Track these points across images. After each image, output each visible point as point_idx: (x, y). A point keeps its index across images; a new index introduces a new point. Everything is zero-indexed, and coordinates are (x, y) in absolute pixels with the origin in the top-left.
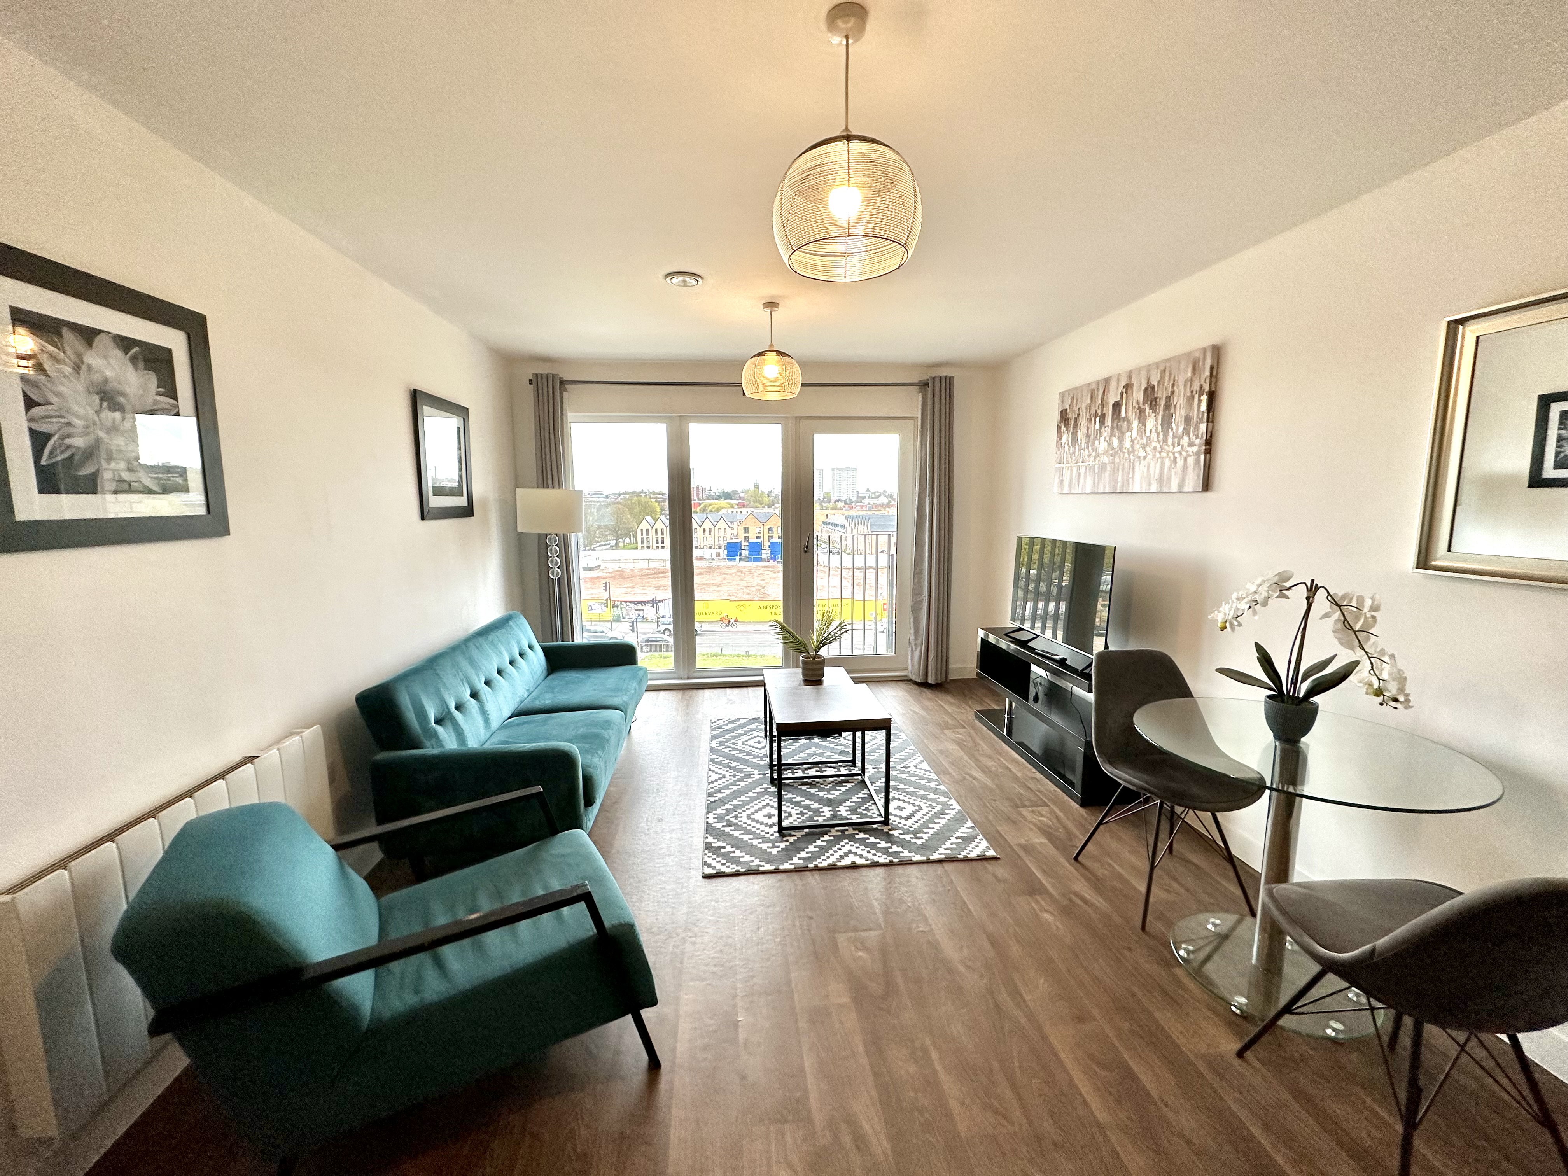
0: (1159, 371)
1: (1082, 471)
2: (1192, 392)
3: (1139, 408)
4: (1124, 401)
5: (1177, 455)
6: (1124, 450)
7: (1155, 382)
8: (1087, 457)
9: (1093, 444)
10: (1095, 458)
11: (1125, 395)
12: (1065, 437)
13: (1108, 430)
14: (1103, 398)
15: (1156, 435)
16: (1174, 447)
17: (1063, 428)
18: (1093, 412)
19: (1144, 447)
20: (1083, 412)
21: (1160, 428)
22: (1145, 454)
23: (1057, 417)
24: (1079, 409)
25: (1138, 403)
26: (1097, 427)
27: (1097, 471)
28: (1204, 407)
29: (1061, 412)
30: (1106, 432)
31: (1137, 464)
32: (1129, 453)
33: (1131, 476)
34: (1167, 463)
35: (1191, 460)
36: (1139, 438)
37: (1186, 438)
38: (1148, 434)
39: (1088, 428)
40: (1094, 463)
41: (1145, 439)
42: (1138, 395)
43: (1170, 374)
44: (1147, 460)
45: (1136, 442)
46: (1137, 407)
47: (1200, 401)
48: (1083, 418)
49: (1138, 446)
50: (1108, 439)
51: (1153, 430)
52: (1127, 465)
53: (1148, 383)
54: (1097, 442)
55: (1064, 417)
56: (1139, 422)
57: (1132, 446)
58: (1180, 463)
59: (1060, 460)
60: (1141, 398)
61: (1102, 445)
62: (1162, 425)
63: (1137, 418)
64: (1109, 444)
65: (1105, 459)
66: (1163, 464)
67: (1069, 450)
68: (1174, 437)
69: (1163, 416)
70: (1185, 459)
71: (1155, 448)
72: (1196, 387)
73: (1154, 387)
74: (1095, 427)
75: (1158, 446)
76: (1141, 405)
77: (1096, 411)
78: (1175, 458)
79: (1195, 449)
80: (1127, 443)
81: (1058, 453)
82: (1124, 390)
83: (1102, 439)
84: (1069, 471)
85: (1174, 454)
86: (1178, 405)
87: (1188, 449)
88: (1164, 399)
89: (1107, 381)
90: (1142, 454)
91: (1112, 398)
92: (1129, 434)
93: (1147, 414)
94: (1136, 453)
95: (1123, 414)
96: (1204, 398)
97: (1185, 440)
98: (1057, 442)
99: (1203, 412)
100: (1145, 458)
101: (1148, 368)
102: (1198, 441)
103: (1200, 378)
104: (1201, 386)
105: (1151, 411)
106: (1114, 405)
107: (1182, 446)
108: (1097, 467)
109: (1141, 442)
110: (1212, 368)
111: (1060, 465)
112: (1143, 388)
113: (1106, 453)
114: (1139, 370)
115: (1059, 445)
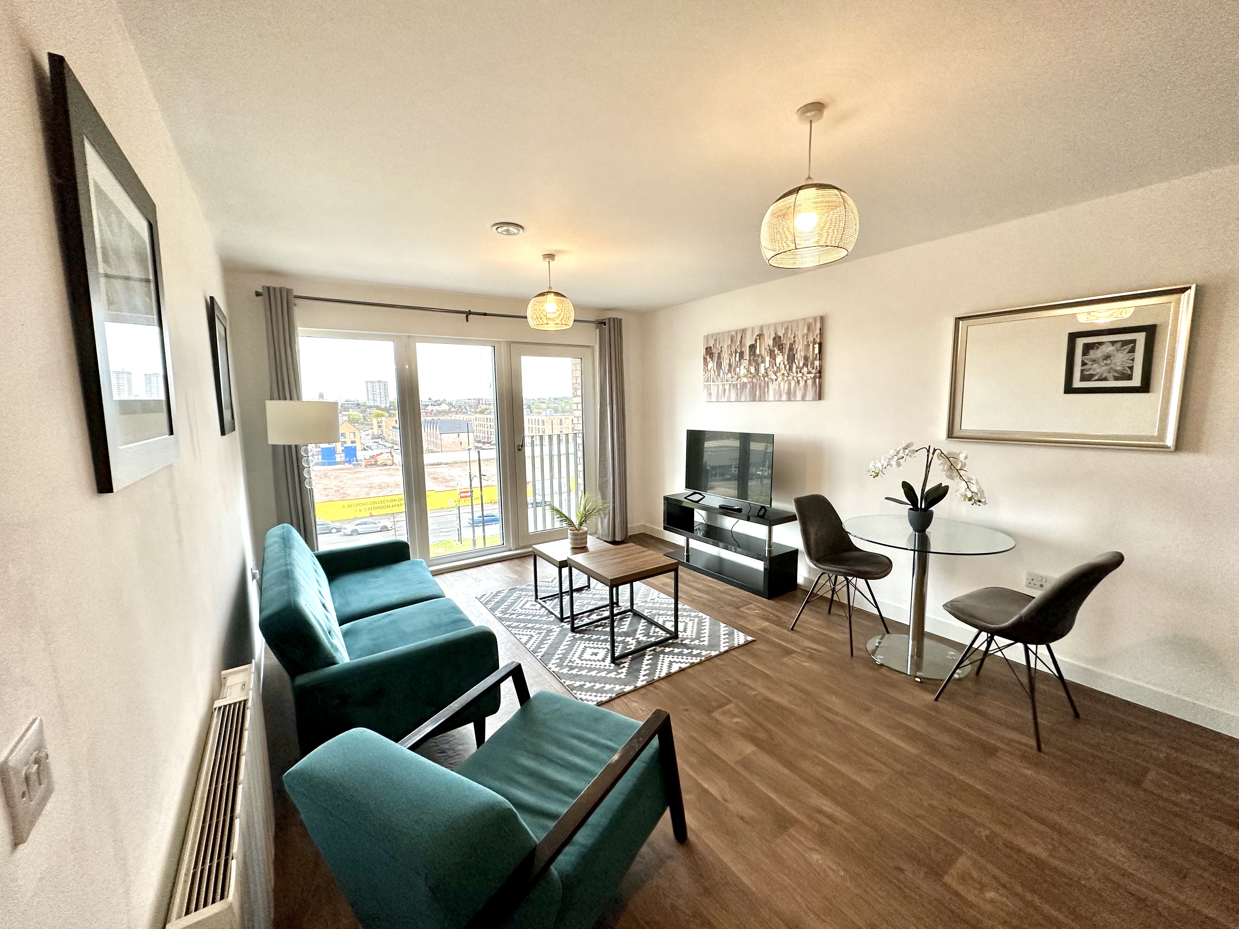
0: (784, 328)
1: (727, 387)
2: (808, 342)
3: (770, 349)
4: (758, 344)
5: (800, 379)
6: (760, 374)
7: (780, 334)
8: (730, 379)
9: (735, 370)
10: (737, 379)
11: (758, 341)
12: (710, 365)
13: (747, 362)
14: (741, 342)
15: (783, 366)
16: (797, 374)
17: (708, 359)
18: (733, 350)
19: (775, 373)
20: (725, 349)
21: (786, 362)
22: (776, 378)
23: (703, 351)
24: (721, 347)
25: (769, 346)
26: (737, 359)
27: (739, 387)
28: (817, 351)
29: (707, 349)
30: (745, 363)
31: (770, 385)
32: (764, 377)
33: (766, 390)
34: (793, 383)
35: (810, 382)
36: (771, 368)
37: (805, 369)
38: (778, 365)
39: (730, 360)
40: (736, 382)
41: (775, 368)
42: (769, 341)
43: (792, 330)
44: (778, 381)
45: (769, 370)
46: (768, 348)
47: (814, 348)
48: (725, 353)
49: (771, 372)
50: (746, 367)
51: (782, 363)
52: (762, 384)
53: (776, 334)
54: (738, 369)
55: (709, 351)
56: (771, 358)
57: (766, 373)
58: (802, 383)
59: (708, 379)
60: (771, 342)
61: (743, 371)
62: (788, 360)
63: (769, 355)
64: (748, 371)
65: (745, 380)
66: (790, 384)
67: (715, 373)
68: (797, 368)
69: (788, 356)
70: (806, 381)
71: (783, 374)
72: (811, 339)
73: (780, 337)
74: (735, 359)
75: (786, 373)
76: (771, 348)
77: (736, 349)
78: (798, 381)
79: (812, 375)
80: (762, 371)
81: (706, 375)
82: (758, 338)
83: (742, 367)
84: (716, 387)
85: (797, 378)
86: (799, 349)
87: (807, 375)
88: (788, 344)
89: (744, 331)
90: (774, 377)
91: (749, 342)
92: (763, 365)
93: (776, 353)
94: (769, 377)
95: (758, 352)
96: (817, 346)
97: (805, 370)
98: (704, 368)
99: (816, 354)
100: (776, 380)
101: (775, 325)
102: (814, 371)
103: (813, 334)
104: (814, 339)
105: (779, 352)
106: (750, 346)
107: (803, 374)
108: (739, 385)
109: (772, 370)
110: (820, 329)
111: (707, 383)
112: (772, 338)
113: (745, 376)
114: (769, 326)
115: (706, 369)
